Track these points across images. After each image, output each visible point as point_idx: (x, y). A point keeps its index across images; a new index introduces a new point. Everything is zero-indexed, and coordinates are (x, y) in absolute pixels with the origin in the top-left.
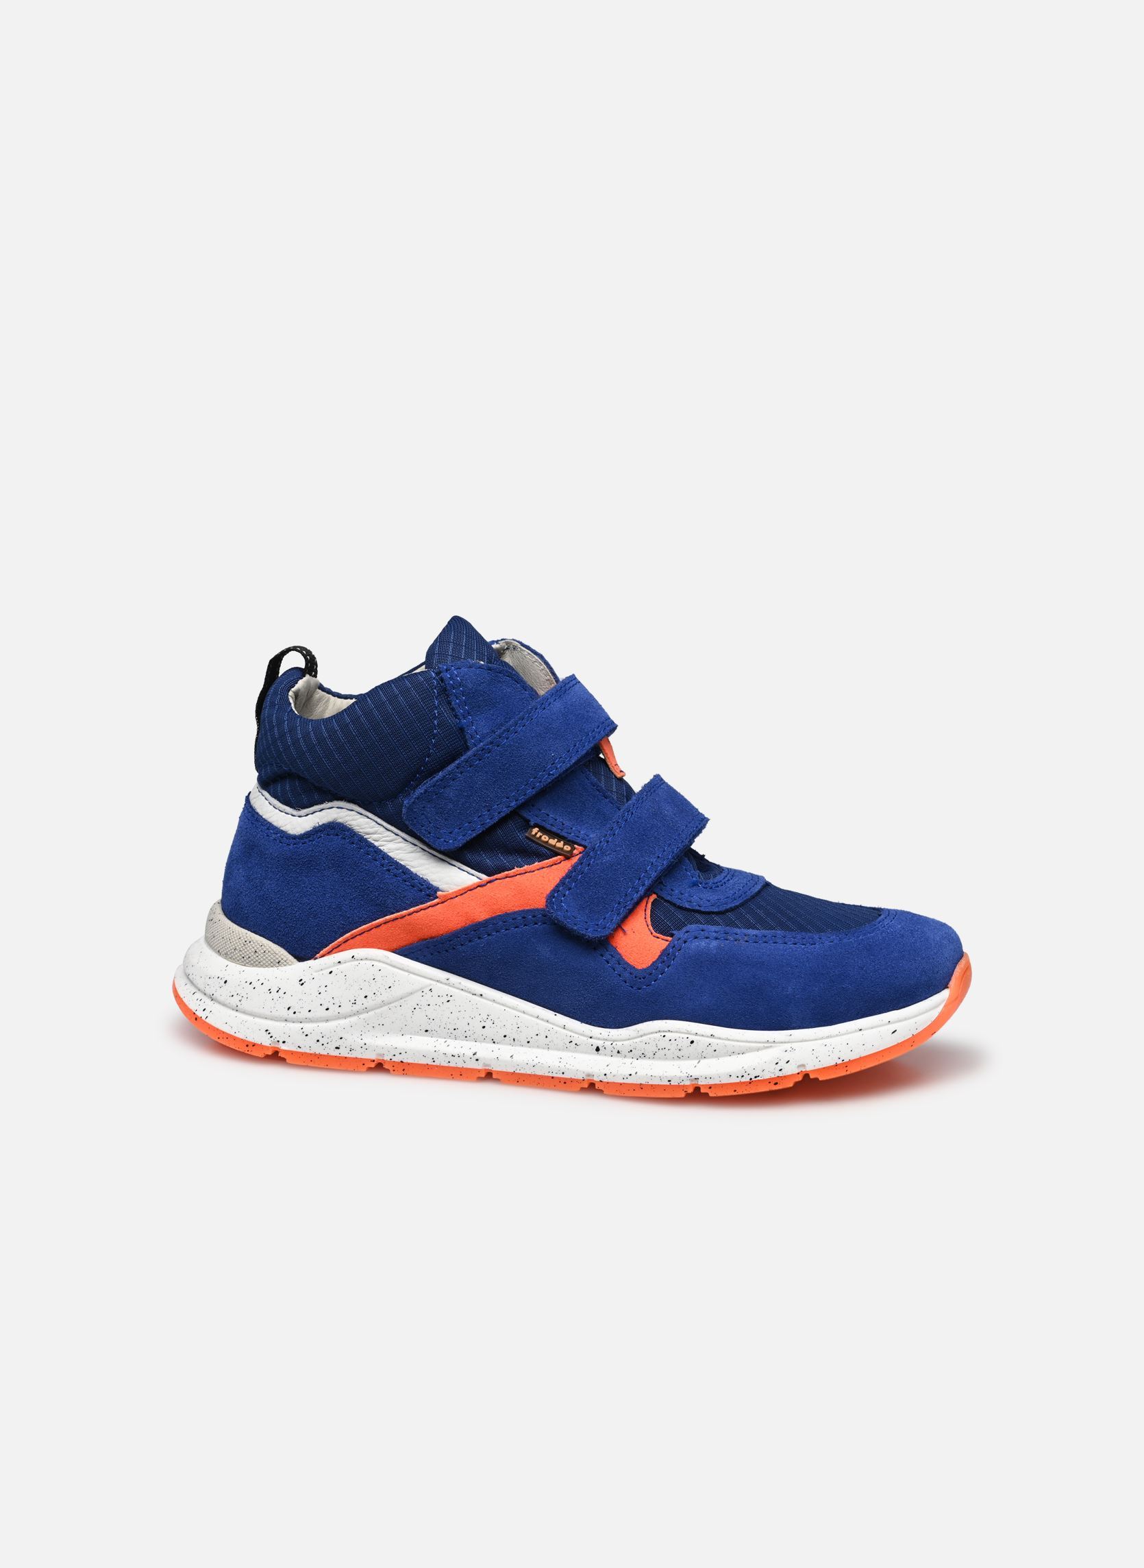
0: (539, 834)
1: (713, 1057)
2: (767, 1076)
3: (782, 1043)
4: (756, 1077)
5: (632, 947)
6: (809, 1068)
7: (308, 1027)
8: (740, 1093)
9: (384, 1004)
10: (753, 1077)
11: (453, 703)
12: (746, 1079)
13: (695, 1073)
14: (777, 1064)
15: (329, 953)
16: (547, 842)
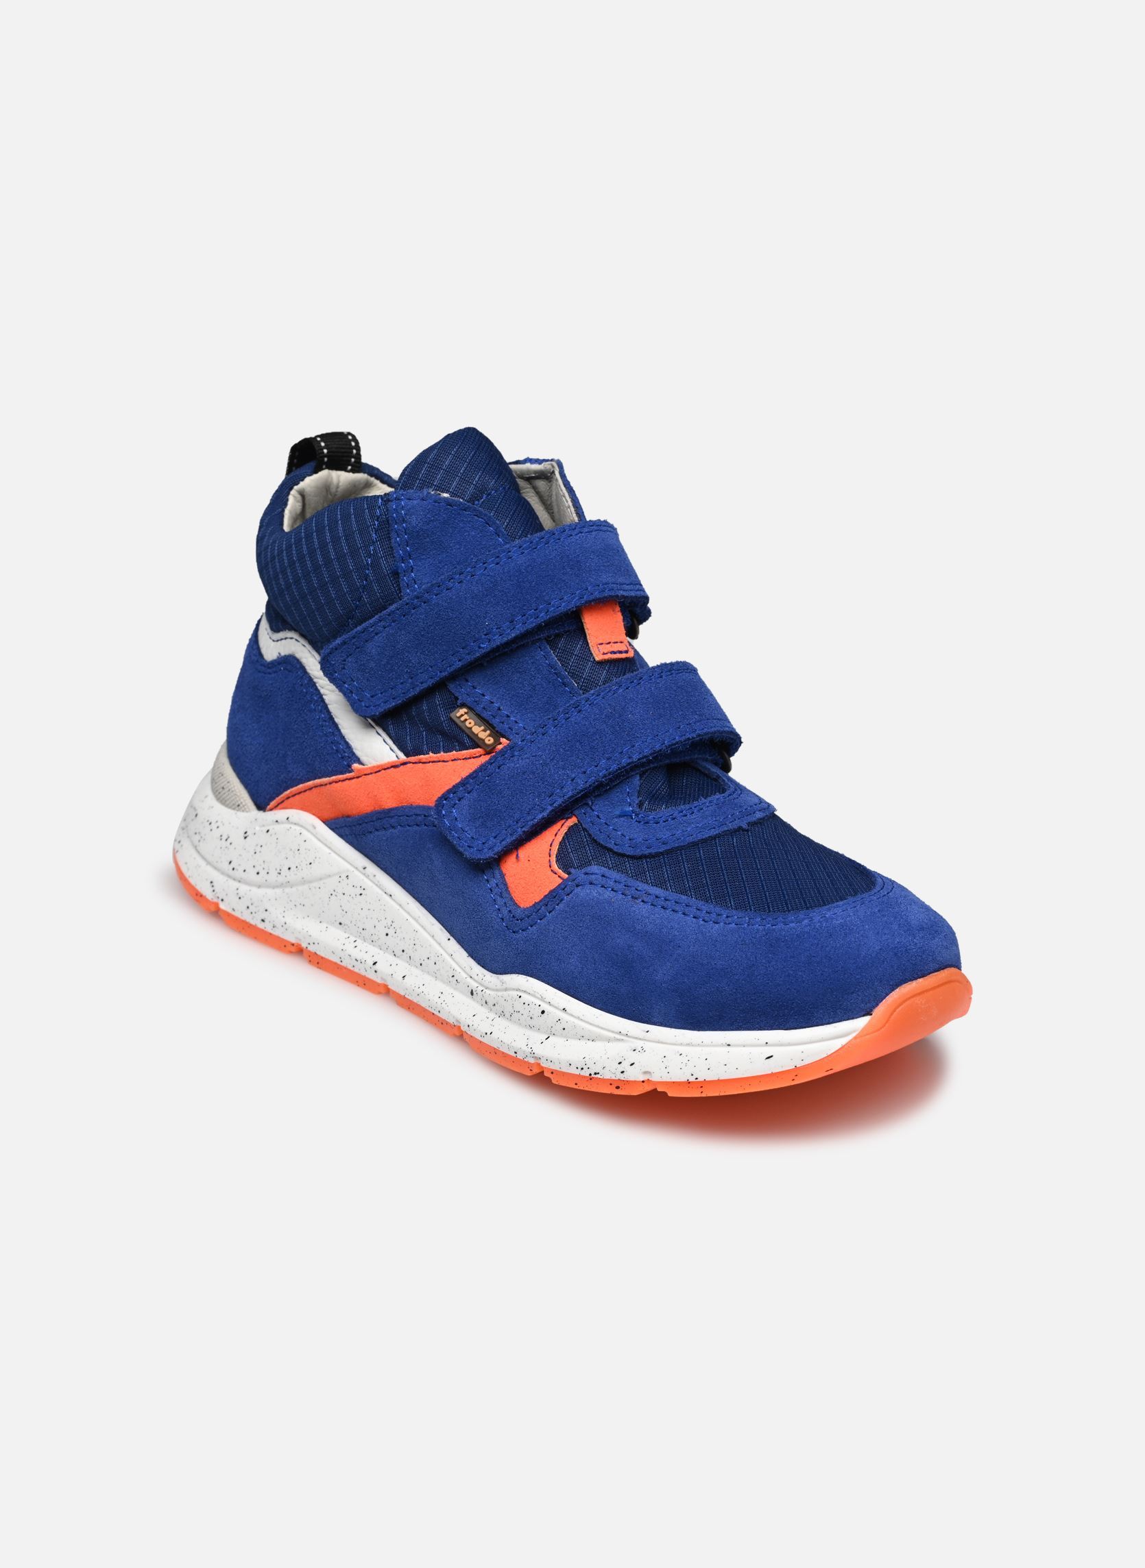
0: (466, 717)
1: (562, 1036)
2: (607, 1075)
3: (636, 1038)
4: (595, 1074)
5: (520, 879)
6: (656, 1078)
7: (244, 888)
8: (582, 1088)
9: (304, 882)
10: (593, 1073)
11: (393, 541)
12: (586, 1073)
13: (540, 1051)
14: (620, 1063)
15: (275, 807)
16: (471, 728)
